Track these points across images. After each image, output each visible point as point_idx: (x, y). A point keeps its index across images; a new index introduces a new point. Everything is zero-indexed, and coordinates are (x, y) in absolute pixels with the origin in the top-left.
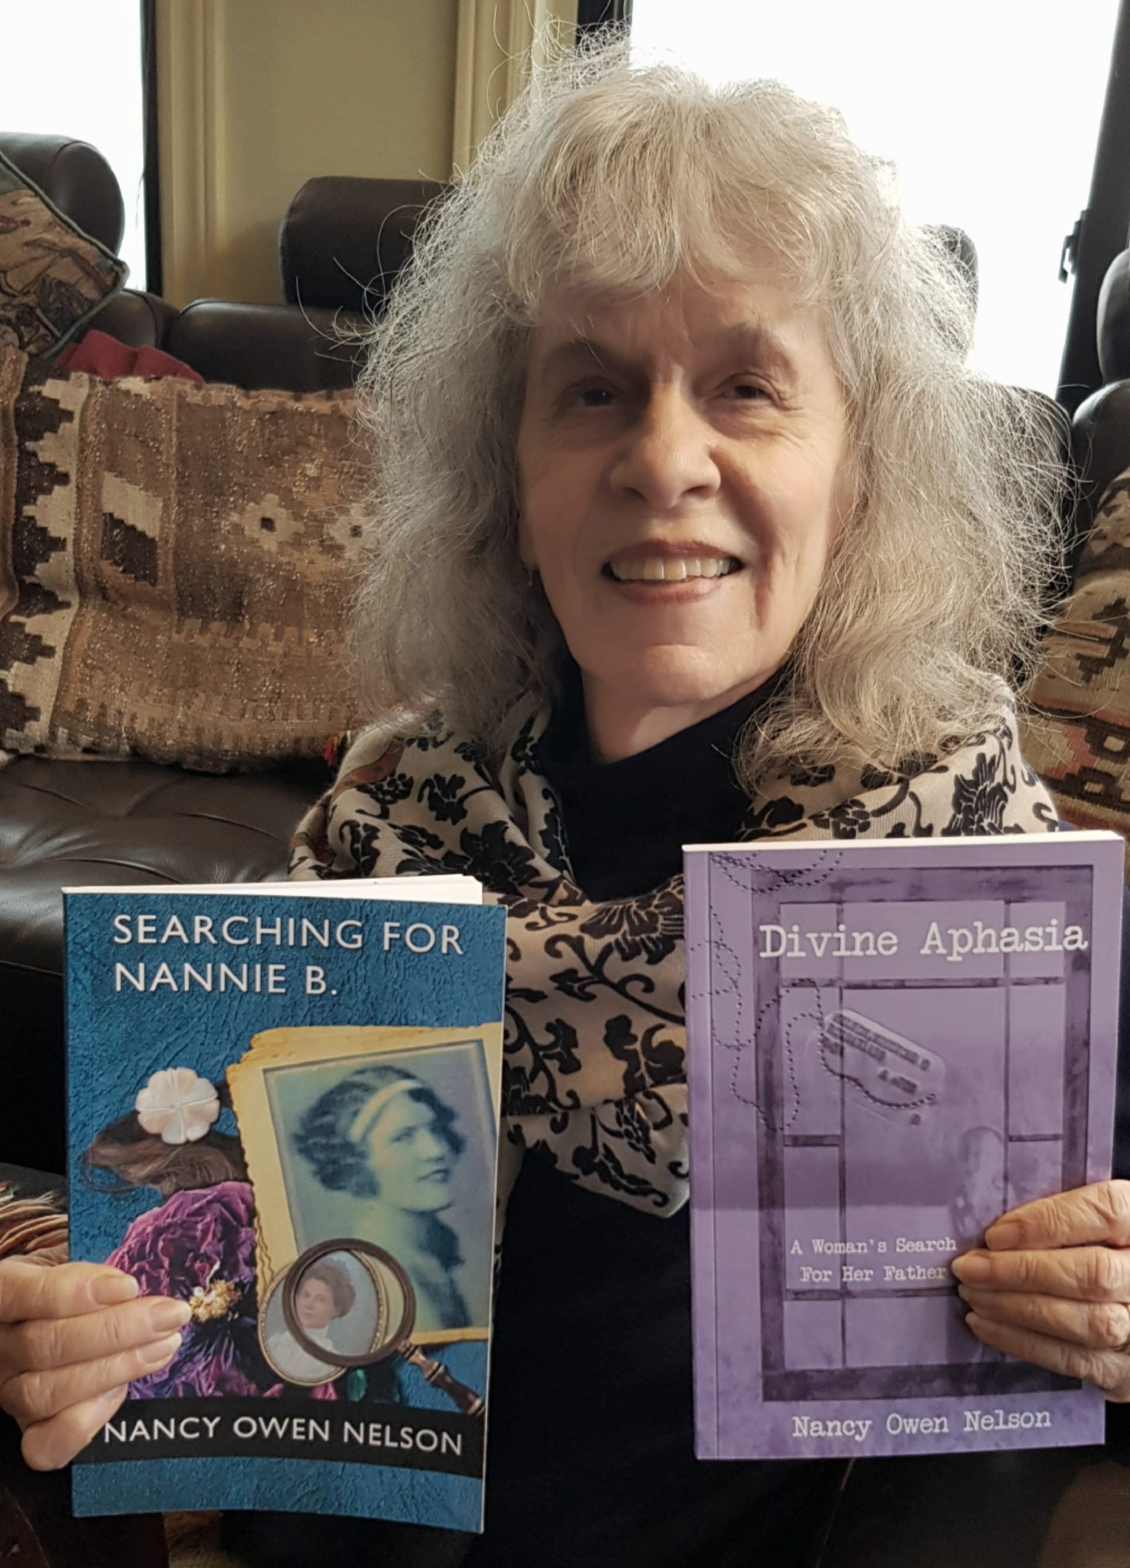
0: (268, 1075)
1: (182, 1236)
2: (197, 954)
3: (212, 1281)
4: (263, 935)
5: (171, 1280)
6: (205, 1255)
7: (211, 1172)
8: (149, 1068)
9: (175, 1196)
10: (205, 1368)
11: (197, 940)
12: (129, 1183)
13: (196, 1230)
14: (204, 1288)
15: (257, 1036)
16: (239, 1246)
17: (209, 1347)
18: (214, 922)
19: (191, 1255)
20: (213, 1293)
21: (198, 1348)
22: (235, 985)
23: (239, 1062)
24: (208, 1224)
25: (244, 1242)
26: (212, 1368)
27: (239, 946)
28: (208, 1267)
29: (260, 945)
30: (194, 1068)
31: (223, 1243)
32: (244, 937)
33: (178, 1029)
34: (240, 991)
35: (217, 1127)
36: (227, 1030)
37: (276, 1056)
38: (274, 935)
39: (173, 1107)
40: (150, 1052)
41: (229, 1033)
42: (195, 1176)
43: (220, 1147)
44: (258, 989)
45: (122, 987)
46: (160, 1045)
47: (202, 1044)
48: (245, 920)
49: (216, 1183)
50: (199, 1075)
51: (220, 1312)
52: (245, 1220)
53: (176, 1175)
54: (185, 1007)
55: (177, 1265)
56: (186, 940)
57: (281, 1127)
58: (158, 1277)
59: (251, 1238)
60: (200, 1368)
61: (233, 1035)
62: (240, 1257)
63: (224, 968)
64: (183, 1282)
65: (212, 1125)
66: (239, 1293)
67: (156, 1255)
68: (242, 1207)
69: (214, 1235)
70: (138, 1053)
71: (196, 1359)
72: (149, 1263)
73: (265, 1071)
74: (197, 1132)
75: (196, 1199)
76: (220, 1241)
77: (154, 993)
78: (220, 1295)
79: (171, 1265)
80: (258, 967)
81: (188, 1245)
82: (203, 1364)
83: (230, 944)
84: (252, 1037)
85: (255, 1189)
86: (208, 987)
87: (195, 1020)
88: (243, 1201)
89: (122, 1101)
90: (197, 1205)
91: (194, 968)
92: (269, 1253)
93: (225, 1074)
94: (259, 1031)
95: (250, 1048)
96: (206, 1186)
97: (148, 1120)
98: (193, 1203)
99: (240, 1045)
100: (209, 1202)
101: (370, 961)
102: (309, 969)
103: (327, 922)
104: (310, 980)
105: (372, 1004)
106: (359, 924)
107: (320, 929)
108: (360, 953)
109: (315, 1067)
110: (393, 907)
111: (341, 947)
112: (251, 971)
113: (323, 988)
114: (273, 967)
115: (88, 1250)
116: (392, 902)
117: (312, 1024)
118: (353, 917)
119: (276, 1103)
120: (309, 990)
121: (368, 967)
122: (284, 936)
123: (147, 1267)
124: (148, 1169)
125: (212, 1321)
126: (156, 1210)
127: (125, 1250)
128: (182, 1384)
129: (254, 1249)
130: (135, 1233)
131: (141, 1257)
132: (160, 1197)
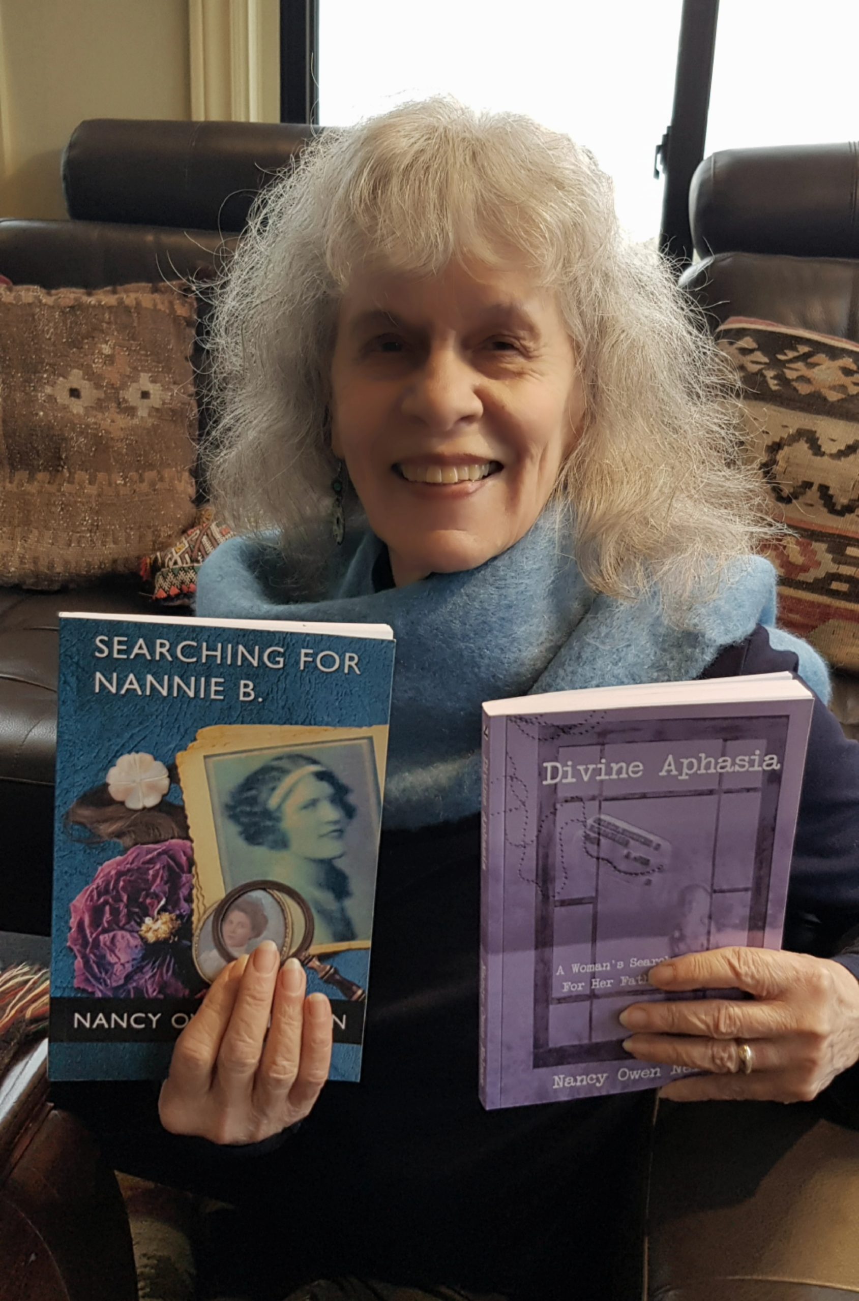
0: (207, 760)
1: (138, 878)
2: (157, 667)
3: (159, 913)
4: (207, 656)
5: (129, 911)
6: (154, 893)
7: (162, 832)
8: (117, 751)
9: (134, 848)
10: (150, 978)
11: (158, 658)
12: (99, 836)
14: (153, 918)
15: (200, 731)
16: (180, 888)
17: (154, 963)
18: (171, 644)
19: (144, 893)
20: (159, 922)
21: (146, 962)
22: (185, 692)
23: (185, 750)
24: (158, 871)
26: (157, 977)
27: (188, 663)
28: (156, 902)
29: (205, 664)
30: (152, 754)
31: (168, 885)
32: (192, 657)
33: (141, 723)
34: (189, 697)
35: (167, 798)
36: (177, 726)
37: (214, 746)
38: (216, 656)
39: (134, 781)
40: (119, 740)
41: (179, 728)
42: (149, 835)
43: (169, 813)
44: (202, 696)
45: (100, 690)
46: (127, 735)
47: (158, 735)
48: (195, 644)
49: (166, 840)
50: (155, 759)
51: (164, 936)
52: (185, 869)
53: (134, 832)
54: (147, 707)
55: (133, 900)
56: (149, 657)
58: (119, 908)
59: (189, 881)
60: (147, 977)
61: (182, 730)
62: (181, 895)
63: (177, 679)
64: (136, 913)
65: (164, 796)
66: (179, 922)
67: (118, 892)
68: (184, 859)
69: (162, 879)
70: (110, 740)
71: (145, 970)
72: (112, 897)
73: (205, 757)
74: (152, 801)
75: (149, 852)
76: (166, 883)
77: (123, 696)
78: (165, 923)
79: (128, 899)
80: (203, 679)
81: (143, 886)
82: (150, 974)
83: (182, 662)
84: (196, 731)
85: (194, 845)
86: (164, 692)
87: (154, 717)
89: (97, 775)
90: (149, 856)
91: (155, 679)
92: (203, 893)
93: (174, 759)
94: (201, 727)
95: (195, 739)
96: (157, 842)
97: (115, 791)
98: (147, 854)
99: (187, 737)
100: (159, 854)
101: (289, 678)
102: (242, 682)
103: (257, 648)
104: (242, 690)
105: (289, 709)
106: (282, 650)
107: (252, 653)
108: (281, 672)
109: (244, 755)
110: (308, 638)
111: (267, 667)
112: (197, 682)
113: (252, 697)
114: (214, 680)
115: (67, 885)
116: (308, 635)
117: (242, 723)
118: (277, 645)
119: (213, 781)
120: (242, 698)
121: (288, 682)
122: (224, 657)
123: (110, 900)
124: (114, 827)
125: (158, 943)
126: (119, 858)
127: (94, 886)
128: (134, 988)
129: (191, 889)
130: (102, 875)
131: (107, 891)
132: (121, 848)
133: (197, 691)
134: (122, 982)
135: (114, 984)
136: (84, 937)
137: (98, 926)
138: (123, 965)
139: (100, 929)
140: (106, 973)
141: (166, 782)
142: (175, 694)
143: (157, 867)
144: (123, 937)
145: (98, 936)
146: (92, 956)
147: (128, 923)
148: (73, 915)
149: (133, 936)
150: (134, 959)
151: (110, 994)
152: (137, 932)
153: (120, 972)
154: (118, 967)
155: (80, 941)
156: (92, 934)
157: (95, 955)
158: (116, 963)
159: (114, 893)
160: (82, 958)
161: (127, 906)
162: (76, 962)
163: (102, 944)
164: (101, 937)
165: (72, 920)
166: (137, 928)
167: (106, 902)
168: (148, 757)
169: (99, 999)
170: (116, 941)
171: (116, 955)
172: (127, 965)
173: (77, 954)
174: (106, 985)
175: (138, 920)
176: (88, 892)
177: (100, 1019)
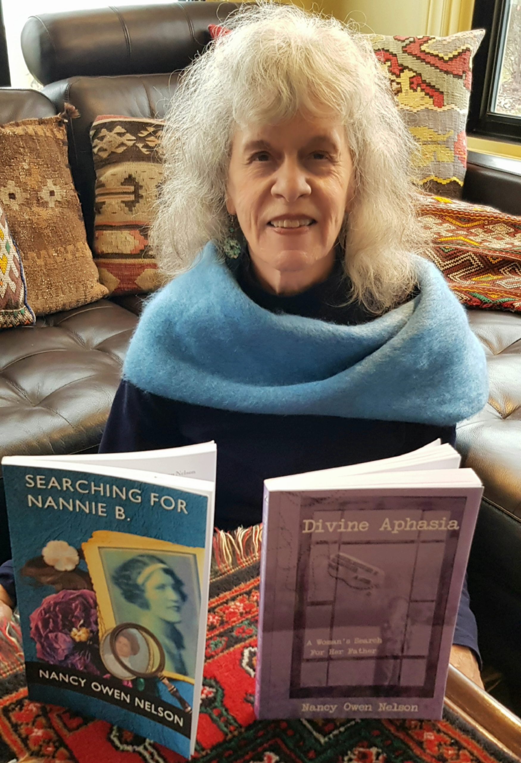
0: (100, 550)
1: (66, 607)
2: (66, 495)
3: (80, 627)
4: (95, 490)
5: (63, 623)
6: (77, 616)
7: (78, 584)
8: (47, 539)
9: (63, 591)
11: (65, 489)
12: (42, 583)
13: (72, 606)
14: (77, 628)
15: (94, 532)
16: (91, 616)
17: (80, 652)
18: (72, 482)
20: (81, 632)
21: (76, 651)
22: (83, 510)
23: (87, 541)
24: (77, 605)
25: (93, 615)
26: (82, 660)
27: (84, 494)
28: (78, 621)
29: (94, 494)
30: (67, 541)
32: (86, 490)
33: (59, 524)
34: (85, 512)
35: (79, 566)
36: (80, 528)
37: (103, 542)
38: (100, 491)
39: (59, 556)
40: (47, 533)
42: (71, 585)
43: (80, 575)
44: (94, 513)
45: (32, 505)
46: (51, 530)
47: (70, 532)
48: (86, 482)
49: (80, 589)
50: (70, 544)
51: (84, 640)
52: (93, 605)
53: (62, 583)
54: (61, 516)
55: (65, 618)
56: (59, 488)
57: (107, 572)
58: (57, 621)
59: (95, 614)
61: (84, 531)
62: (92, 620)
63: (78, 502)
64: (68, 625)
65: (77, 566)
66: (92, 634)
67: (56, 612)
68: (91, 601)
69: (80, 610)
70: (41, 532)
71: (75, 655)
73: (99, 548)
74: (70, 567)
75: (71, 594)
77: (47, 509)
79: (62, 617)
80: (93, 504)
81: (69, 611)
83: (80, 492)
84: (92, 533)
85: (97, 595)
86: (71, 509)
87: (66, 522)
88: (92, 598)
89: (36, 550)
90: (72, 596)
91: (64, 501)
92: (104, 622)
93: (81, 546)
94: (97, 530)
95: (91, 537)
96: (75, 589)
97: (48, 560)
99: (87, 535)
100: (78, 596)
101: (145, 508)
102: (117, 508)
103: (124, 489)
104: (117, 513)
105: (146, 527)
106: (139, 492)
107: (121, 491)
108: (140, 505)
109: (121, 550)
110: (155, 487)
111: (131, 501)
112: (90, 505)
113: (123, 517)
114: (100, 505)
115: (26, 606)
117: (119, 531)
118: (136, 488)
119: (104, 562)
120: (117, 517)
121: (144, 511)
122: (105, 492)
123: (52, 616)
124: (49, 579)
125: (81, 643)
126: (54, 595)
127: (42, 608)
128: (70, 663)
129: (97, 618)
130: (45, 603)
131: (49, 612)
132: (55, 590)
133: (90, 510)
134: (63, 659)
135: (60, 659)
136: (40, 633)
138: (63, 650)
139: (48, 630)
140: (54, 653)
141: (77, 558)
142: (77, 510)
144: (61, 636)
145: (47, 633)
146: (45, 643)
147: (63, 629)
148: (33, 621)
149: (68, 637)
150: (69, 649)
152: (69, 634)
153: (62, 653)
154: (60, 651)
155: (37, 635)
156: (44, 632)
157: (47, 643)
158: (59, 649)
159: (54, 613)
160: (40, 644)
161: (62, 620)
162: (38, 645)
163: (50, 638)
164: (50, 635)
166: (68, 632)
167: (49, 618)
168: (65, 544)
169: (51, 665)
170: (58, 637)
171: (58, 645)
172: (65, 651)
173: (37, 641)
174: (55, 659)
175: (69, 629)
176: (39, 611)
177: (54, 675)
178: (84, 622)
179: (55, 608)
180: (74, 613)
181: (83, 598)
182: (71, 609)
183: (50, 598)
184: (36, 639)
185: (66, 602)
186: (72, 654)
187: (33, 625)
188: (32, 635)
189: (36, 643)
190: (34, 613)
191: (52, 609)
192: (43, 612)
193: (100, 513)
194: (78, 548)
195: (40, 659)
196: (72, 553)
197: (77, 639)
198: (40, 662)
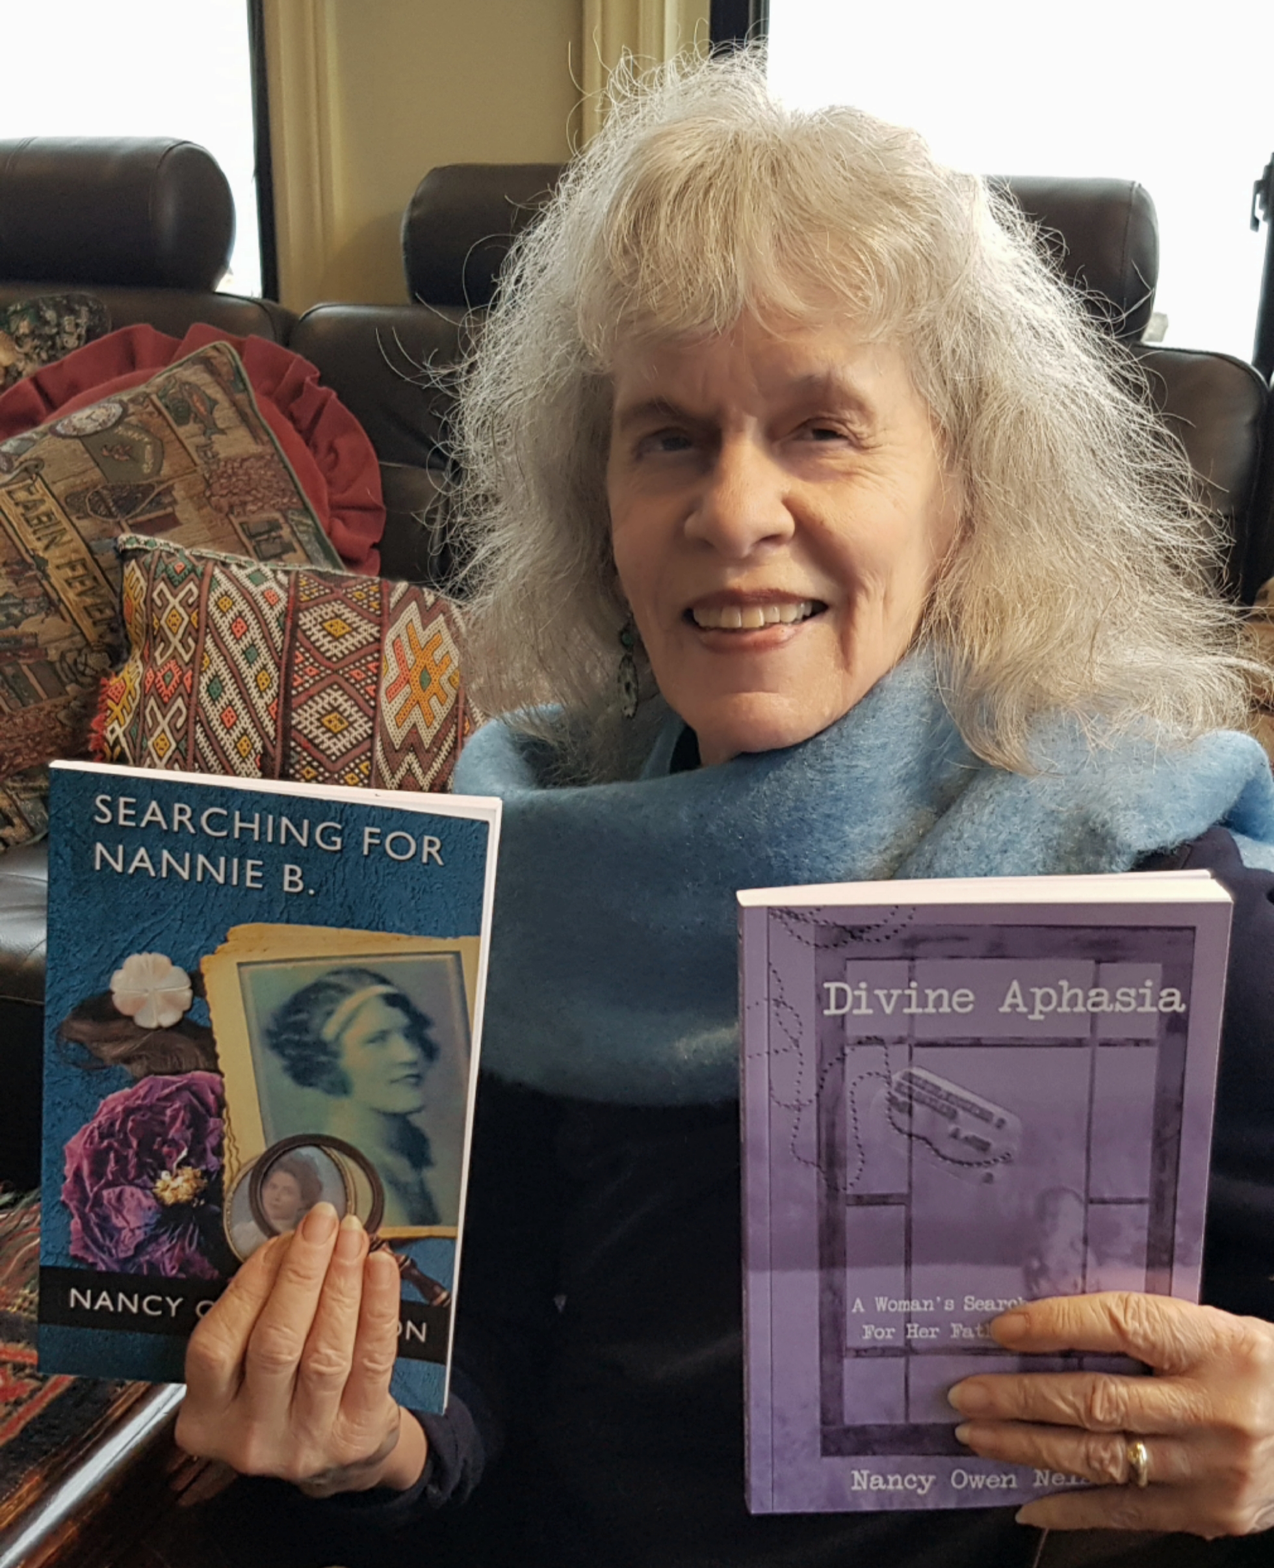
0: (243, 969)
1: (150, 1118)
2: (175, 841)
3: (179, 1166)
4: (241, 829)
5: (139, 1160)
6: (173, 1140)
7: (183, 1059)
8: (125, 949)
9: (146, 1079)
10: (169, 1250)
11: (176, 828)
12: (101, 1060)
13: (165, 1115)
14: (171, 1172)
15: (232, 929)
16: (207, 1136)
17: (173, 1232)
18: (192, 811)
20: (180, 1178)
21: (162, 1230)
22: (212, 876)
23: (213, 953)
24: (177, 1111)
25: (212, 1131)
26: (177, 1251)
27: (217, 838)
28: (175, 1152)
29: (238, 840)
30: (168, 955)
31: (191, 1130)
32: (222, 829)
33: (154, 914)
34: (217, 882)
35: (189, 1016)
36: (202, 921)
37: (249, 950)
38: (253, 830)
39: (146, 991)
40: (126, 934)
41: (204, 923)
42: (166, 1063)
43: (192, 1036)
44: (235, 882)
45: (101, 867)
46: (136, 929)
47: (178, 932)
48: (224, 812)
49: (188, 1071)
50: (174, 963)
51: (185, 1197)
52: (213, 1110)
53: (148, 1058)
54: (163, 893)
55: (145, 1147)
56: (165, 827)
57: (254, 1022)
58: (126, 1157)
59: (218, 1128)
60: (165, 1249)
61: (209, 927)
62: (208, 1145)
63: (201, 858)
64: (150, 1164)
65: (185, 1013)
66: (205, 1182)
67: (125, 1134)
68: (211, 1098)
69: (183, 1122)
70: (114, 934)
71: (160, 1241)
72: (118, 1142)
73: (240, 965)
74: (169, 1018)
75: (167, 1084)
76: (188, 1128)
77: (132, 876)
78: (187, 1181)
79: (139, 1145)
80: (235, 861)
81: (157, 1129)
82: (168, 1246)
83: (208, 836)
84: (227, 930)
85: (224, 1081)
86: (185, 875)
87: (172, 907)
88: (213, 1092)
89: (97, 978)
90: (167, 1091)
91: (172, 856)
92: (237, 1145)
93: (198, 965)
94: (234, 925)
95: (226, 940)
96: (175, 1073)
97: (121, 1001)
98: (163, 1088)
99: (215, 937)
100: (178, 1089)
101: (350, 864)
102: (287, 867)
103: (306, 822)
104: (287, 878)
105: (350, 907)
106: (339, 827)
107: (299, 828)
108: (338, 855)
109: (289, 966)
110: (374, 813)
111: (319, 847)
112: (228, 864)
113: (300, 887)
114: (250, 862)
115: (60, 1120)
116: (373, 807)
117: (288, 921)
118: (333, 820)
119: (250, 996)
120: (286, 888)
121: (347, 870)
122: (263, 833)
123: (116, 1144)
124: (121, 1049)
125: (177, 1206)
126: (127, 1090)
127: (96, 1125)
128: (149, 1263)
129: (221, 1139)
130: (105, 1110)
131: (110, 1134)
132: (129, 1078)
133: (228, 876)
134: (131, 1253)
135: (122, 1255)
136: (84, 1189)
137: (100, 1179)
138: (132, 1231)
139: (103, 1181)
140: (111, 1239)
141: (185, 994)
142: (199, 878)
143: (177, 1105)
144: (132, 1195)
145: (101, 1189)
146: (92, 1216)
147: (139, 1176)
148: (68, 1160)
149: (146, 1196)
150: (147, 1225)
151: (116, 1268)
152: (151, 1189)
153: (129, 1239)
154: (126, 1233)
155: (76, 1195)
156: (92, 1187)
157: (97, 1215)
158: (124, 1228)
159: (121, 1136)
160: (80, 1218)
161: (137, 1154)
162: (73, 1222)
163: (105, 1202)
164: (105, 1193)
165: (67, 1167)
166: (151, 1184)
167: (110, 1147)
168: (164, 960)
169: (100, 1273)
170: (123, 1199)
171: (124, 1218)
172: (137, 1232)
173: (74, 1212)
174: (111, 1255)
175: (152, 1174)
176: (88, 1132)
177: (104, 1300)
178: (189, 1152)
179: (124, 1123)
180: (167, 1134)
181: (194, 1093)
182: (163, 1123)
183: (115, 1100)
184: (72, 1205)
185: (150, 1108)
186: (153, 1238)
187: (69, 1170)
188: (62, 1198)
189: (72, 1216)
190: (74, 1138)
191: (118, 1124)
192: (96, 1133)
193: (249, 884)
194: (194, 968)
195: (75, 1258)
196: (177, 983)
197: (169, 1198)
198: (76, 1266)
